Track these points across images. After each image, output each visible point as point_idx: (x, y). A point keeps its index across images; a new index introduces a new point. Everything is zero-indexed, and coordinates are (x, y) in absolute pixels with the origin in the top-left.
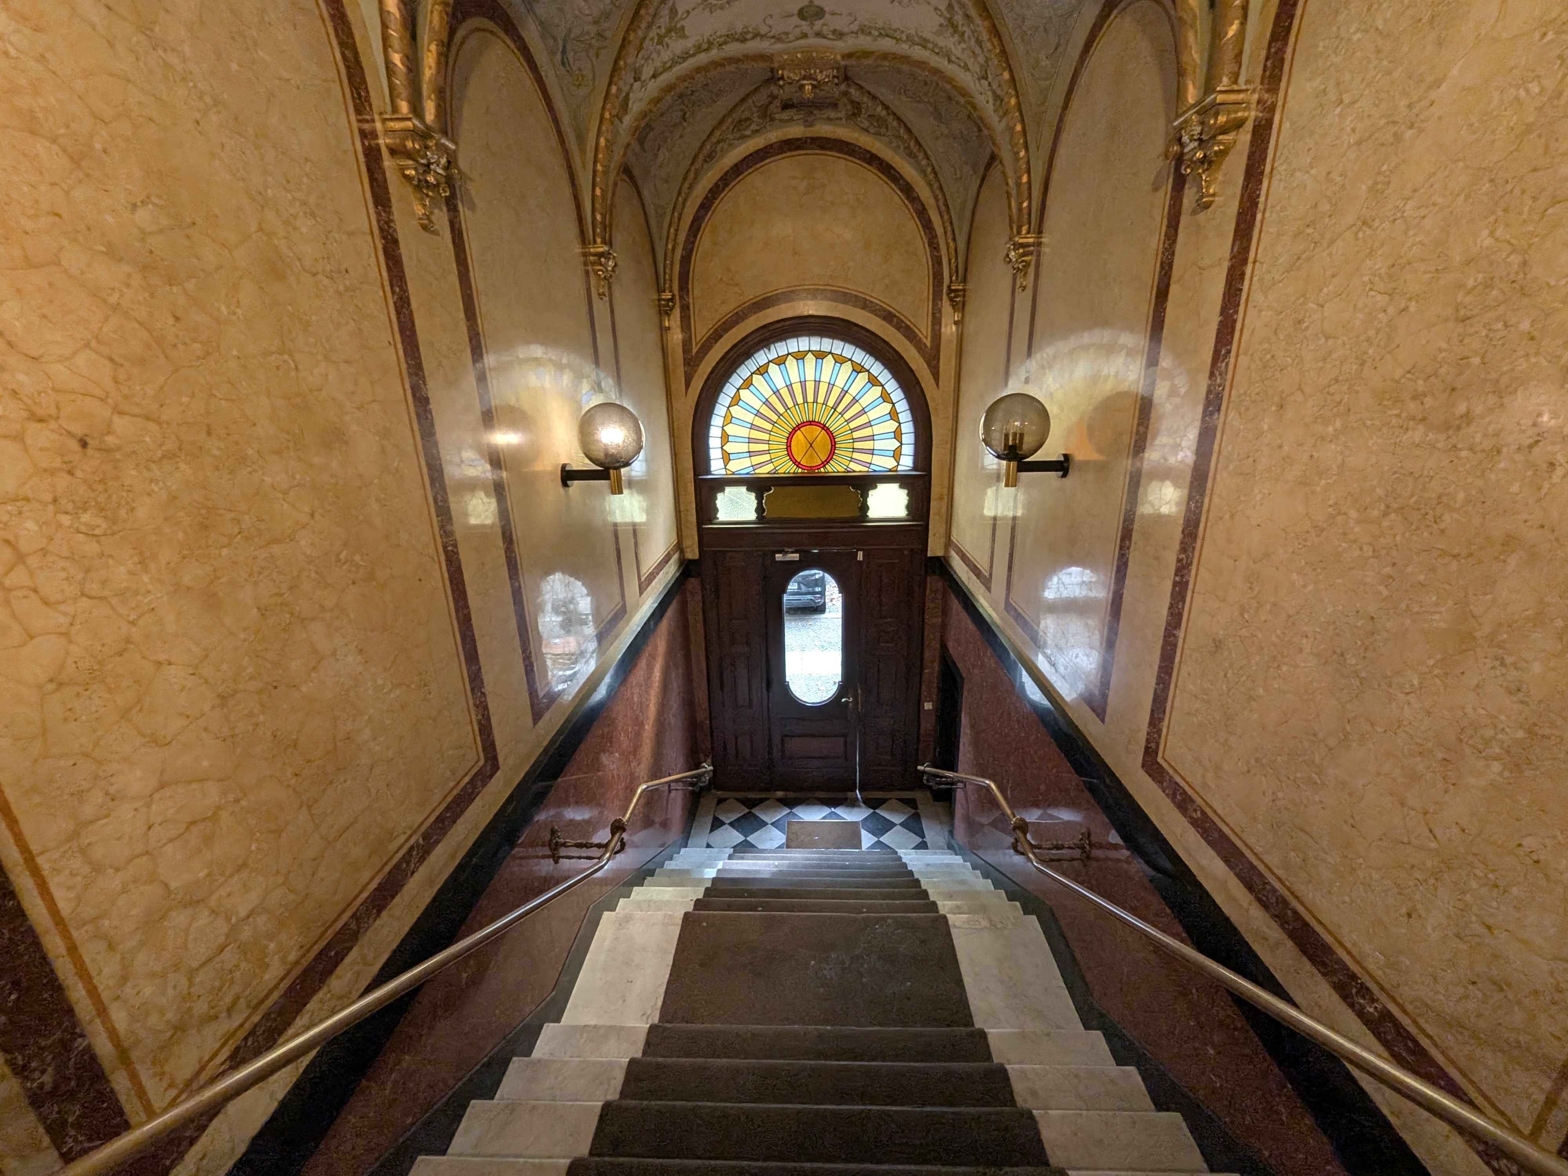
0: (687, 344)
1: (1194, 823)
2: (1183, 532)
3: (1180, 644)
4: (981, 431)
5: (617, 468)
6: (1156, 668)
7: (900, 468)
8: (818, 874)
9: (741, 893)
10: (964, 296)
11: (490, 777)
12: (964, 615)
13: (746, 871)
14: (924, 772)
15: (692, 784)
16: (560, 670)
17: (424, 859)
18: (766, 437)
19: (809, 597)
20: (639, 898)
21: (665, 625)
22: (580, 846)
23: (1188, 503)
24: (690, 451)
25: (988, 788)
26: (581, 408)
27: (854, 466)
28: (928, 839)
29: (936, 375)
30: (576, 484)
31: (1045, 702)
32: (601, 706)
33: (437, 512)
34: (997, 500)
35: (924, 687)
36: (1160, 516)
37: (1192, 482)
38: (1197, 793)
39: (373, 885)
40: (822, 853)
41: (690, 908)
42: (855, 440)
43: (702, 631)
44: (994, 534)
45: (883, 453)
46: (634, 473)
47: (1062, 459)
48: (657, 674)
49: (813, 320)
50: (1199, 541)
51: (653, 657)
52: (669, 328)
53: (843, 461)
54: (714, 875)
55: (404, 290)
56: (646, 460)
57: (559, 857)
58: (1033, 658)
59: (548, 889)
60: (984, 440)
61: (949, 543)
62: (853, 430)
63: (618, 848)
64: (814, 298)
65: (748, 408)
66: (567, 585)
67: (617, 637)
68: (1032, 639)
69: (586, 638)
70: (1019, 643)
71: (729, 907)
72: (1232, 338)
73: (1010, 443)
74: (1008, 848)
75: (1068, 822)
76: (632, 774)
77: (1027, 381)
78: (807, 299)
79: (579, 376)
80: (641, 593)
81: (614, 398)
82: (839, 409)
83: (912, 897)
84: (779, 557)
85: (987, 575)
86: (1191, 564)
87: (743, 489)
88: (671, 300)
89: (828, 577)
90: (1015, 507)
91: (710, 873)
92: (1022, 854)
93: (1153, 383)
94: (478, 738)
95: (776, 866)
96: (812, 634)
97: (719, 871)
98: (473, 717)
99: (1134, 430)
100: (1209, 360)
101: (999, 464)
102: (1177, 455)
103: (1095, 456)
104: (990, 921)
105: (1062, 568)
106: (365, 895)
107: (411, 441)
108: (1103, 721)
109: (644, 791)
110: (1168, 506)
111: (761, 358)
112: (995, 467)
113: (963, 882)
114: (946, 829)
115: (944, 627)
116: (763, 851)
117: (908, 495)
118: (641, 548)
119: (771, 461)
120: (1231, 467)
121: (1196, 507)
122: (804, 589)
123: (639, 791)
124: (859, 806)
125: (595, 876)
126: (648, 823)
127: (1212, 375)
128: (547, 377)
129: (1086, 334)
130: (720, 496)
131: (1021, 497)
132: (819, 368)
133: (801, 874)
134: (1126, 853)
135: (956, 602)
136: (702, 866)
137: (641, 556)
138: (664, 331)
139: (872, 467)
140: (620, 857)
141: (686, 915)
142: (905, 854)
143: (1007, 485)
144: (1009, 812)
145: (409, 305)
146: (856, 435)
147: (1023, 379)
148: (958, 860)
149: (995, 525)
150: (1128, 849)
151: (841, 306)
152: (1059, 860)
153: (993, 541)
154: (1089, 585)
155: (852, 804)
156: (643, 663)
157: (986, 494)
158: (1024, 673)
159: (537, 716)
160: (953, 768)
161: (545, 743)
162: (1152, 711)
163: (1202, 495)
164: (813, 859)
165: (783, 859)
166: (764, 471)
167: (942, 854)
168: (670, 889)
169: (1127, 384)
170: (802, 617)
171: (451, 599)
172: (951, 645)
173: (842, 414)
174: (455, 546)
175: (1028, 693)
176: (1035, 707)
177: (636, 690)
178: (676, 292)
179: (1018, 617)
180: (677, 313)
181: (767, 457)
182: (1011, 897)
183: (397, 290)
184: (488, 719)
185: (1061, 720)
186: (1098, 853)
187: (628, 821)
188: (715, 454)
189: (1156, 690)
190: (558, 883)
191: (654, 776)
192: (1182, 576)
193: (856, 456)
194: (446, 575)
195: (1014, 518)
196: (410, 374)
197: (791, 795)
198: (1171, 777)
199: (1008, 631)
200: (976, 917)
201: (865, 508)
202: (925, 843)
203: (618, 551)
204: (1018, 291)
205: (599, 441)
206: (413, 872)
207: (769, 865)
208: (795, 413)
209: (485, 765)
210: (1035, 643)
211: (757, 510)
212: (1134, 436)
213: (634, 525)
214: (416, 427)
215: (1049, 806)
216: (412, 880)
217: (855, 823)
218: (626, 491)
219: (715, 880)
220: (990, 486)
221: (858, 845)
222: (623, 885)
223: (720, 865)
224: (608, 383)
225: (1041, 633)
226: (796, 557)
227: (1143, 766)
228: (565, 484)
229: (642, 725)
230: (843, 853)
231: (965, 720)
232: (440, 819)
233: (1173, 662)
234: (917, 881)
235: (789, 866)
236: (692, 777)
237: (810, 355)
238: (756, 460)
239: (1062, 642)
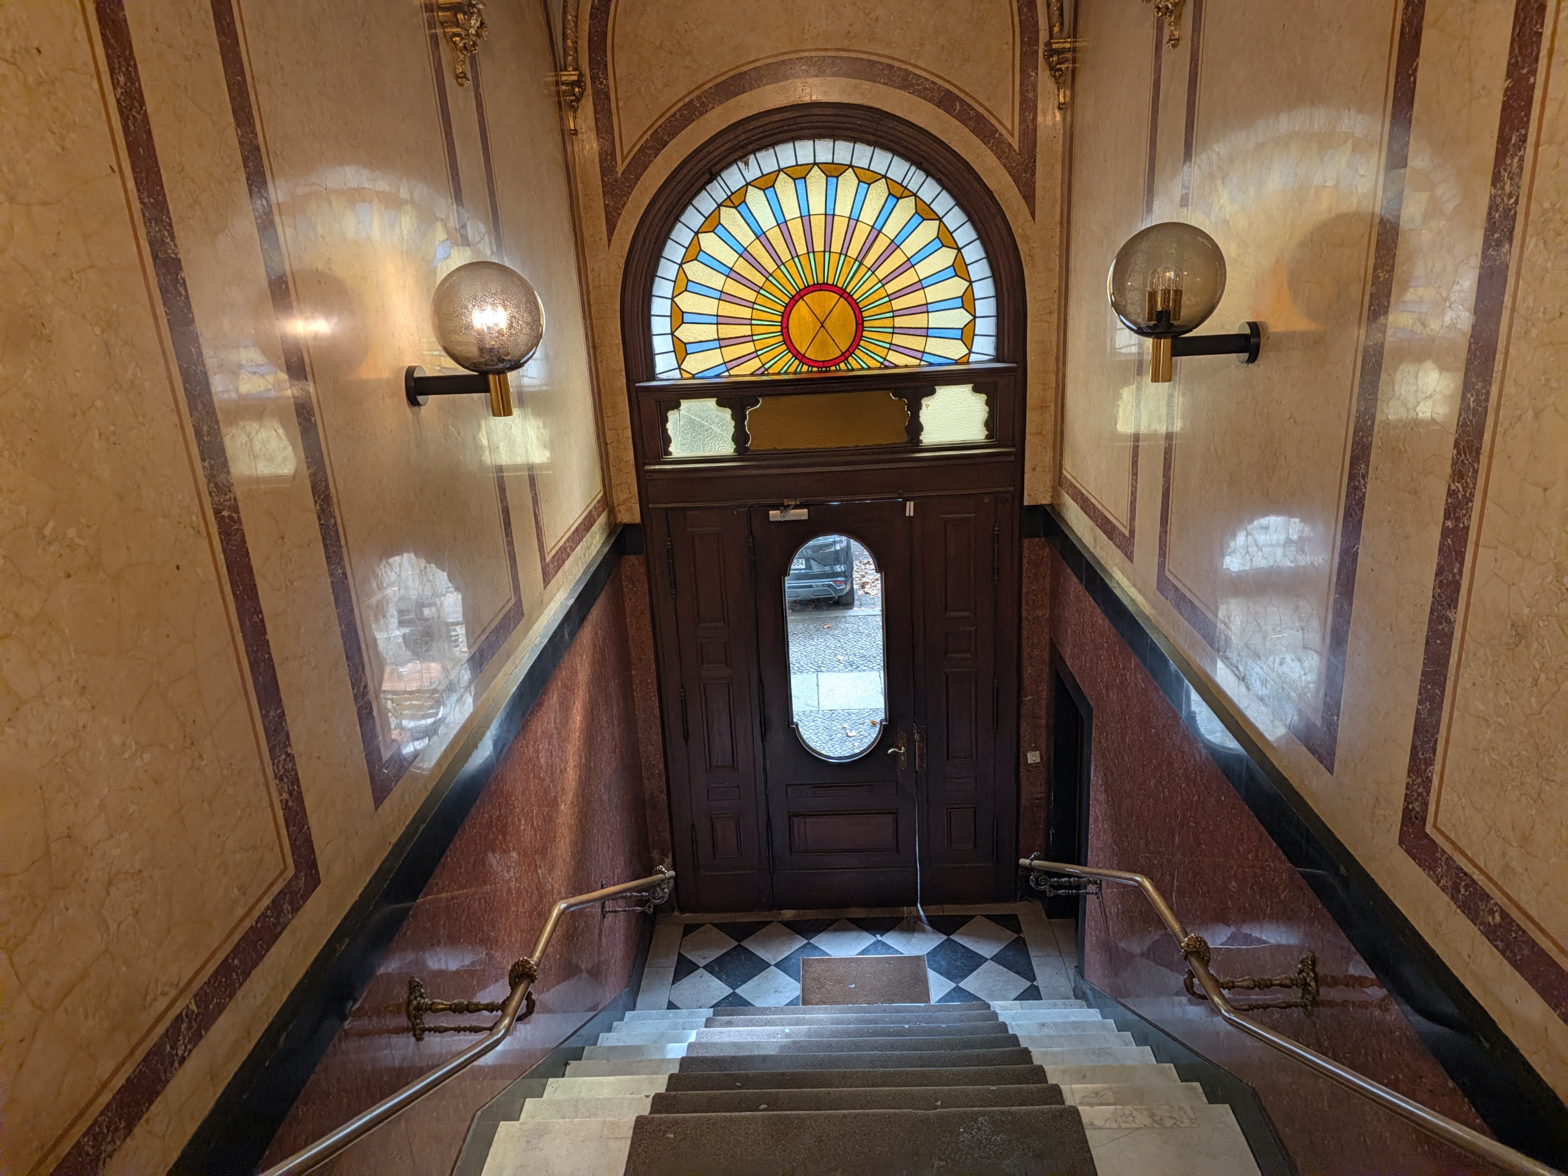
0: (607, 158)
1: (1491, 933)
2: (1456, 445)
3: (1457, 634)
4: (1109, 289)
5: (501, 372)
6: (1418, 674)
7: (973, 357)
8: (858, 1047)
9: (730, 1081)
10: (1074, 61)
11: (306, 896)
12: (1089, 602)
13: (735, 1044)
14: (1030, 869)
15: (642, 902)
16: (413, 717)
17: (200, 1037)
18: (746, 313)
19: (827, 581)
20: (559, 1096)
21: (587, 636)
22: (457, 1009)
23: (1464, 397)
24: (619, 340)
25: (1139, 890)
26: (433, 272)
27: (894, 358)
28: (1040, 982)
29: (1029, 197)
30: (431, 402)
31: (1232, 744)
32: (487, 772)
33: (201, 452)
34: (1138, 405)
35: (1024, 724)
36: (1416, 423)
37: (1469, 362)
38: (1496, 884)
39: (119, 1082)
40: (864, 1011)
41: (645, 1109)
42: (895, 314)
43: (650, 642)
44: (1135, 464)
45: (942, 333)
46: (526, 381)
47: (1247, 331)
48: (577, 718)
49: (817, 111)
50: (1483, 459)
51: (569, 688)
52: (575, 132)
53: (877, 350)
54: (683, 1054)
55: (133, 78)
56: (546, 358)
57: (423, 1030)
58: (1208, 669)
59: (407, 1084)
60: (1114, 305)
61: (1059, 481)
62: (892, 297)
63: (523, 1009)
64: (821, 73)
65: (715, 265)
66: (423, 572)
67: (509, 656)
68: (1204, 637)
69: (456, 662)
70: (1182, 644)
71: (711, 1106)
72: (1528, 115)
73: (1159, 308)
74: (1178, 994)
75: (1279, 946)
76: (539, 887)
77: (1184, 202)
78: (807, 74)
79: (427, 219)
80: (546, 582)
81: (487, 253)
82: (869, 261)
83: (1021, 1079)
84: (775, 515)
85: (1126, 533)
86: (1470, 499)
87: (711, 403)
88: (579, 83)
89: (857, 548)
90: (1170, 417)
91: (677, 1051)
92: (1204, 998)
93: (1400, 196)
94: (284, 832)
95: (787, 1036)
96: (832, 642)
97: (691, 1046)
98: (275, 795)
99: (1370, 278)
100: (1491, 154)
101: (1140, 345)
102: (1442, 314)
103: (1303, 325)
104: (1152, 1115)
105: (1251, 521)
106: (106, 1098)
107: (152, 334)
108: (1330, 770)
109: (563, 913)
110: (1429, 403)
111: (733, 178)
112: (1134, 349)
113: (1101, 1052)
114: (1071, 965)
115: (1055, 623)
116: (764, 1011)
117: (987, 403)
118: (543, 506)
119: (755, 354)
120: (1534, 332)
121: (1478, 401)
122: (816, 568)
123: (555, 913)
124: (923, 931)
125: (482, 1061)
126: (569, 970)
127: (1496, 179)
128: (376, 222)
129: (1284, 118)
130: (672, 415)
131: (1179, 399)
132: (831, 192)
133: (830, 1047)
134: (1377, 993)
135: (1074, 579)
136: (662, 1039)
137: (544, 519)
138: (567, 136)
139: (926, 357)
140: (523, 1030)
141: (640, 1122)
142: (1004, 1008)
143: (1155, 379)
144: (1176, 927)
145: (142, 103)
146: (897, 304)
147: (1177, 199)
148: (1093, 1015)
149: (1136, 449)
150: (1382, 985)
151: (866, 85)
152: (1266, 1007)
153: (1135, 474)
154: (1301, 544)
155: (910, 927)
156: (553, 699)
157: (1118, 396)
158: (1195, 696)
159: (380, 793)
160: (1078, 858)
161: (394, 840)
162: (1414, 748)
163: (1488, 383)
164: (849, 1022)
165: (797, 1023)
166: (746, 371)
167: (1066, 1006)
168: (611, 1078)
169: (1355, 200)
170: (815, 615)
171: (230, 598)
172: (1067, 651)
173: (873, 270)
174: (235, 509)
175: (1202, 730)
176: (1215, 753)
177: (544, 745)
178: (585, 68)
179: (1182, 602)
180: (587, 105)
181: (749, 348)
182: (1186, 1074)
183: (122, 79)
184: (300, 799)
185: (1260, 773)
186: (1327, 993)
187: (538, 965)
188: (661, 344)
189: (1418, 712)
190: (421, 1072)
191: (577, 890)
192: (1457, 519)
193: (898, 340)
194: (221, 557)
195: (1169, 436)
196: (147, 222)
197: (810, 914)
198: (1450, 858)
199: (1164, 625)
200: (1128, 1109)
201: (916, 428)
202: (1037, 988)
203: (506, 511)
204: (1166, 47)
205: (469, 327)
206: (183, 1060)
207: (774, 1035)
208: (793, 270)
209: (296, 876)
210: (1211, 644)
211: (735, 439)
212: (1368, 287)
213: (531, 468)
214: (161, 310)
215: (1244, 921)
216: (181, 1072)
217: (919, 958)
218: (516, 411)
219: (685, 1062)
220: (1126, 383)
221: (925, 996)
222: (531, 1075)
223: (692, 1037)
224: (477, 229)
225: (1221, 626)
226: (802, 514)
227: (1401, 843)
228: (413, 402)
229: (554, 804)
230: (897, 1011)
231: (1096, 778)
232: (225, 968)
233: (1446, 665)
234: (1026, 1053)
235: (809, 1034)
236: (639, 889)
237: (816, 172)
238: (732, 353)
239: (1256, 641)
